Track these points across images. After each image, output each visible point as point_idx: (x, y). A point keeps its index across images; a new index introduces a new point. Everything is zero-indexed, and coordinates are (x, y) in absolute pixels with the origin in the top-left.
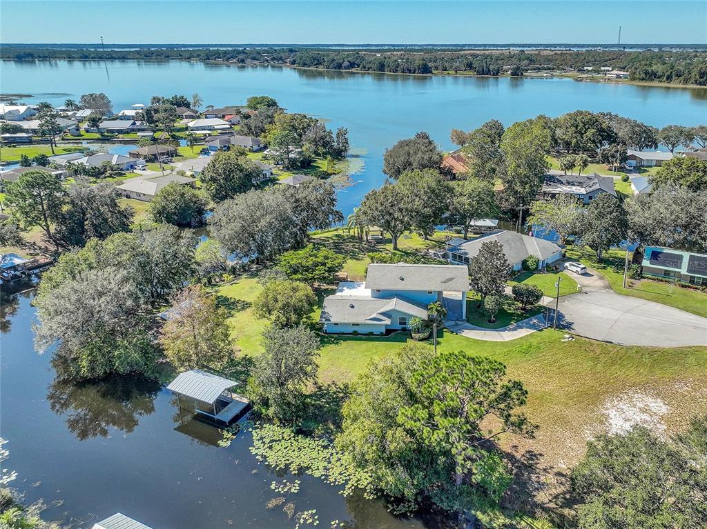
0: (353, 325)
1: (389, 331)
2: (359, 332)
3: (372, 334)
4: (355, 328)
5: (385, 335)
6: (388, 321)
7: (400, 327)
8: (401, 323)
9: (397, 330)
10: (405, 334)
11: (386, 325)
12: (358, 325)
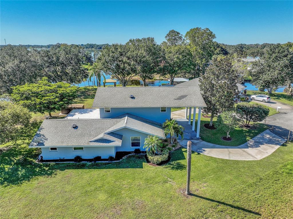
0: (75, 149)
1: (120, 155)
2: (83, 158)
3: (98, 158)
4: (78, 153)
5: (115, 160)
6: (118, 143)
7: (133, 149)
8: (133, 144)
9: (129, 153)
10: (139, 158)
11: (117, 148)
12: (82, 148)
